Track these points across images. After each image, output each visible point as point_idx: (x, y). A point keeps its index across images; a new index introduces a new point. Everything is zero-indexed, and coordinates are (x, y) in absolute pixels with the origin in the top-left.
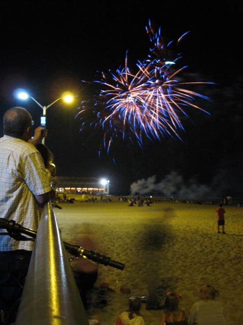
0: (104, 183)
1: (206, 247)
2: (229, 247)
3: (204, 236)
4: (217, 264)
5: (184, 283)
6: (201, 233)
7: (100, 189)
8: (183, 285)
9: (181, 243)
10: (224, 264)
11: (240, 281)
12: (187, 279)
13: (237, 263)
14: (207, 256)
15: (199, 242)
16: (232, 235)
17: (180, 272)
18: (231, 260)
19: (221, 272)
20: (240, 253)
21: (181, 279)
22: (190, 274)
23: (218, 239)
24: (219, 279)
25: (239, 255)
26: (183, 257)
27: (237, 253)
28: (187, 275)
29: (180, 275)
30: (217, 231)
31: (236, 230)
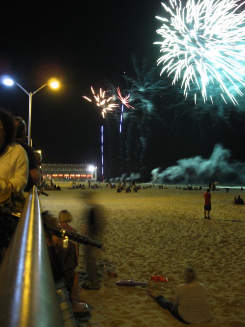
0: (92, 169)
1: (192, 232)
2: (215, 231)
3: (191, 221)
4: (203, 248)
5: (170, 267)
6: (188, 218)
7: (88, 176)
8: (169, 268)
9: (169, 228)
10: (209, 248)
11: (224, 264)
12: (173, 263)
13: (222, 247)
14: (193, 240)
15: (186, 227)
16: (219, 220)
17: (166, 256)
18: (216, 245)
19: (206, 256)
20: (225, 238)
21: (167, 263)
22: (176, 258)
23: (204, 224)
24: (204, 263)
25: (224, 239)
26: (169, 242)
27: (223, 237)
28: (173, 259)
29: (167, 259)
30: (203, 216)
31: (223, 215)
